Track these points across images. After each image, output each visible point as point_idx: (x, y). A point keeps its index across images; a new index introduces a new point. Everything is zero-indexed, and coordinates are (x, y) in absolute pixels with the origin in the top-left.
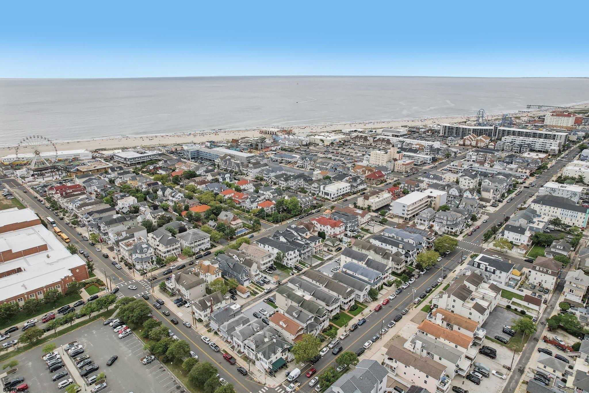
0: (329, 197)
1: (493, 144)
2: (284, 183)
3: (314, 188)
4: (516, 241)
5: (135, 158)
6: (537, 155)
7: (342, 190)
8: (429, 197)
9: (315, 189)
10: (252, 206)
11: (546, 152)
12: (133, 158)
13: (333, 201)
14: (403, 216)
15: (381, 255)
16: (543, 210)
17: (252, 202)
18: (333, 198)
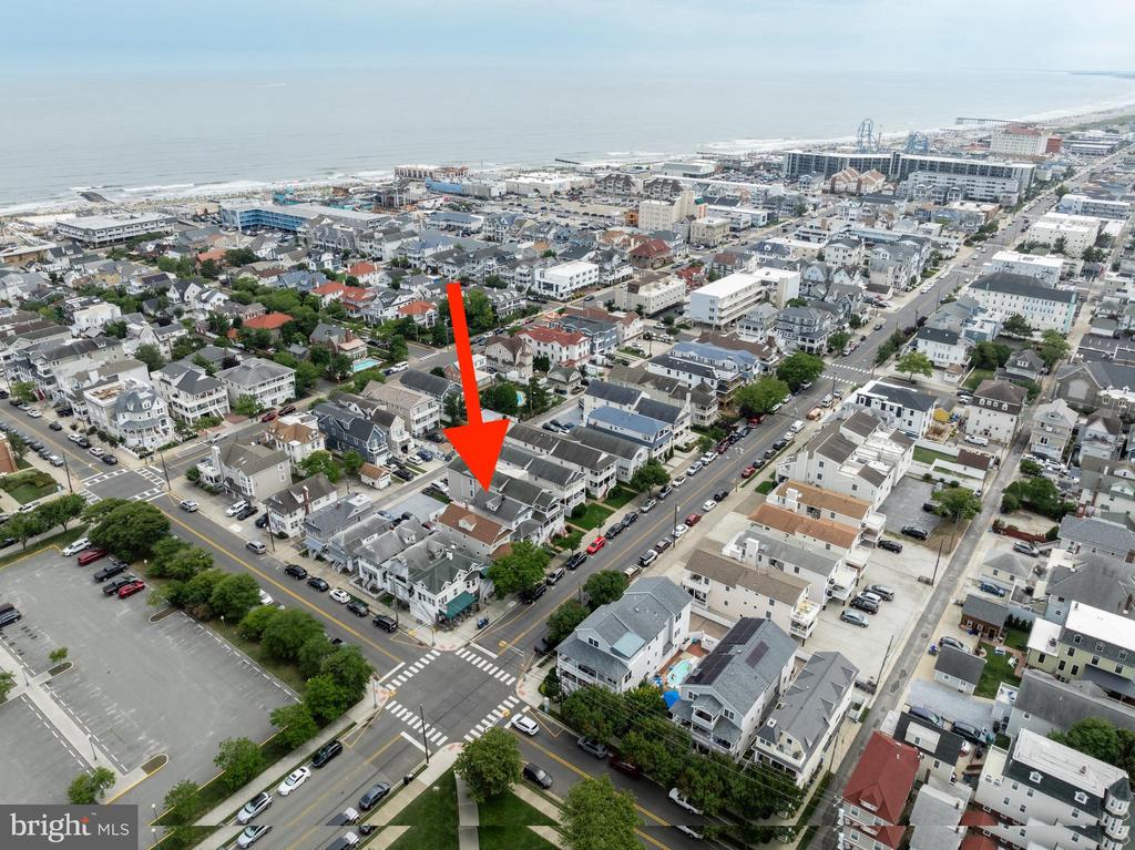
0: (553, 294)
1: (892, 188)
2: (455, 269)
3: (521, 274)
4: (940, 360)
5: (110, 229)
6: (978, 206)
7: (580, 279)
8: (764, 283)
9: (523, 278)
10: (385, 313)
11: (995, 200)
12: (105, 229)
13: (564, 301)
14: (710, 322)
15: (669, 391)
16: (991, 303)
17: (387, 305)
18: (562, 295)
